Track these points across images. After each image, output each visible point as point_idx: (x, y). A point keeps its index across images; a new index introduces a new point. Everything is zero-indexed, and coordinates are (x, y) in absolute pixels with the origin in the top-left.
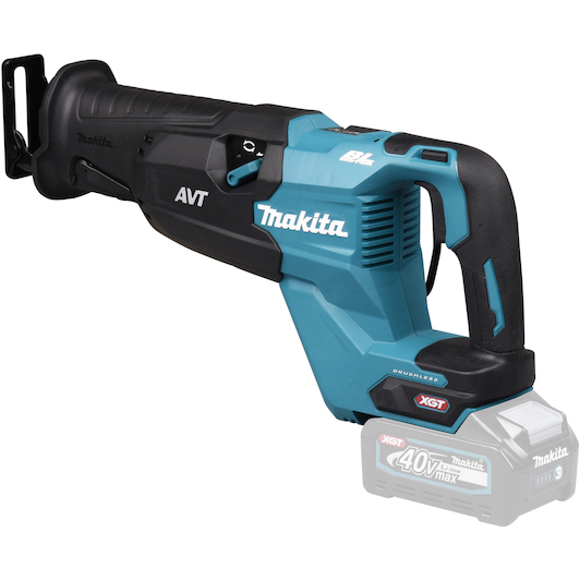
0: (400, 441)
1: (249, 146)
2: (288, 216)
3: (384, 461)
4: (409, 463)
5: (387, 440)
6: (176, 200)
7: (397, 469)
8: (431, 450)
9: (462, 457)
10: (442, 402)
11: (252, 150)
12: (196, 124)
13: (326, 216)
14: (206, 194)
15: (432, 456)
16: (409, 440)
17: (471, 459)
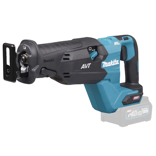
0: (131, 110)
1: (90, 49)
2: (109, 63)
3: (127, 117)
4: (133, 115)
5: (128, 111)
6: (81, 68)
7: (130, 117)
8: (137, 109)
9: (143, 108)
10: (138, 97)
11: (91, 50)
12: (76, 47)
13: (116, 60)
14: (91, 64)
15: (138, 111)
16: (133, 109)
17: (145, 107)
